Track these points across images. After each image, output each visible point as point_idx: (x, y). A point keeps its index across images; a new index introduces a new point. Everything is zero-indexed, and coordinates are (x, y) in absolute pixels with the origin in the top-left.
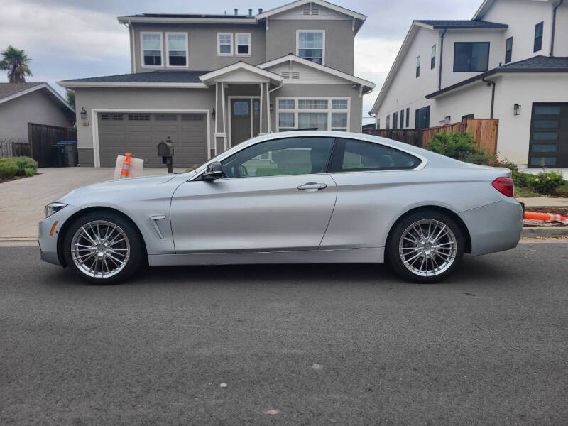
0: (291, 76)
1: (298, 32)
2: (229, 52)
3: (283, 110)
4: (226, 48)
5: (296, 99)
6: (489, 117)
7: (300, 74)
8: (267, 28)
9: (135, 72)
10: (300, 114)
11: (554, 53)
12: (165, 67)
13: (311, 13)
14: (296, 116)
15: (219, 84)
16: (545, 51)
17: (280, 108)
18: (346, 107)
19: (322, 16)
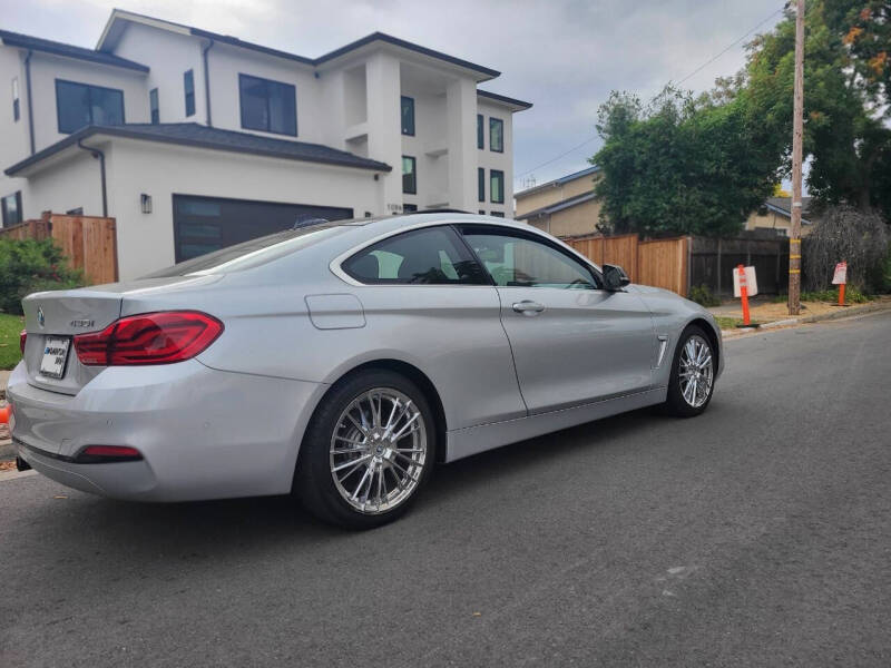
6: (101, 215)
16: (200, 118)
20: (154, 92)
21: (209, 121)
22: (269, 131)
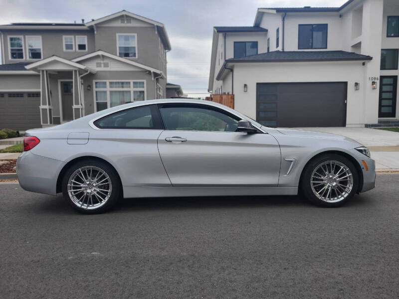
0: (102, 65)
1: (117, 35)
2: (72, 49)
3: (98, 89)
4: (69, 47)
5: (108, 82)
6: (230, 93)
7: (109, 64)
8: (95, 32)
9: (4, 63)
10: (111, 92)
11: (285, 48)
12: (26, 60)
13: (126, 22)
14: (108, 93)
15: (43, 71)
16: (280, 49)
17: (96, 87)
18: (143, 87)
19: (133, 24)
20: (269, 39)
21: (283, 49)
22: (312, 48)
